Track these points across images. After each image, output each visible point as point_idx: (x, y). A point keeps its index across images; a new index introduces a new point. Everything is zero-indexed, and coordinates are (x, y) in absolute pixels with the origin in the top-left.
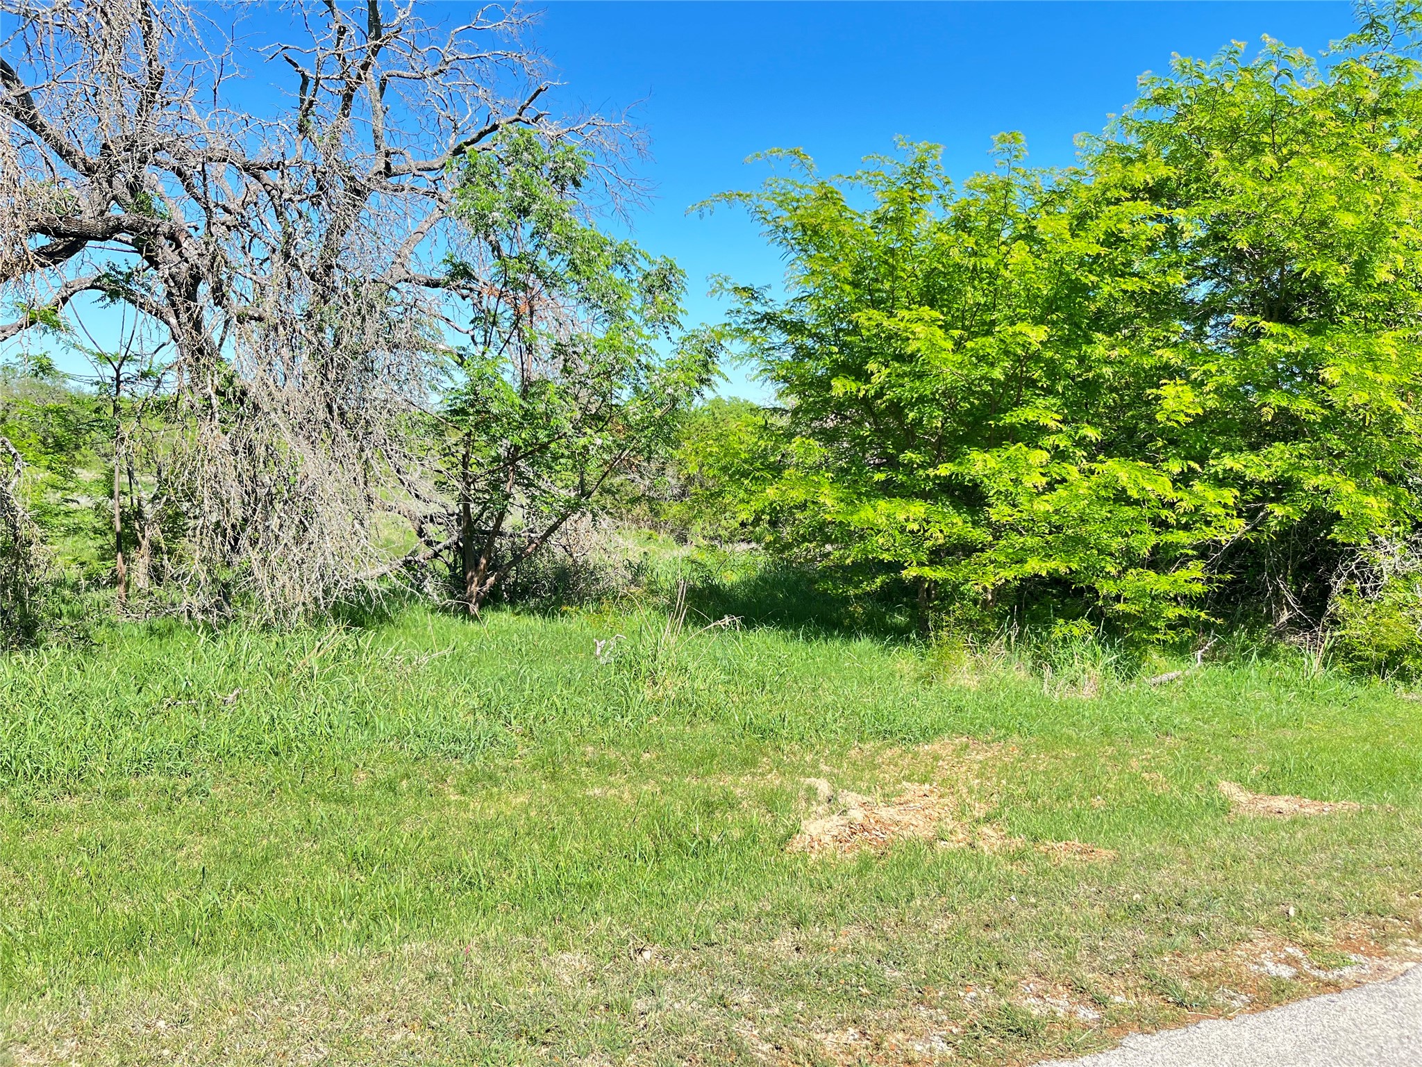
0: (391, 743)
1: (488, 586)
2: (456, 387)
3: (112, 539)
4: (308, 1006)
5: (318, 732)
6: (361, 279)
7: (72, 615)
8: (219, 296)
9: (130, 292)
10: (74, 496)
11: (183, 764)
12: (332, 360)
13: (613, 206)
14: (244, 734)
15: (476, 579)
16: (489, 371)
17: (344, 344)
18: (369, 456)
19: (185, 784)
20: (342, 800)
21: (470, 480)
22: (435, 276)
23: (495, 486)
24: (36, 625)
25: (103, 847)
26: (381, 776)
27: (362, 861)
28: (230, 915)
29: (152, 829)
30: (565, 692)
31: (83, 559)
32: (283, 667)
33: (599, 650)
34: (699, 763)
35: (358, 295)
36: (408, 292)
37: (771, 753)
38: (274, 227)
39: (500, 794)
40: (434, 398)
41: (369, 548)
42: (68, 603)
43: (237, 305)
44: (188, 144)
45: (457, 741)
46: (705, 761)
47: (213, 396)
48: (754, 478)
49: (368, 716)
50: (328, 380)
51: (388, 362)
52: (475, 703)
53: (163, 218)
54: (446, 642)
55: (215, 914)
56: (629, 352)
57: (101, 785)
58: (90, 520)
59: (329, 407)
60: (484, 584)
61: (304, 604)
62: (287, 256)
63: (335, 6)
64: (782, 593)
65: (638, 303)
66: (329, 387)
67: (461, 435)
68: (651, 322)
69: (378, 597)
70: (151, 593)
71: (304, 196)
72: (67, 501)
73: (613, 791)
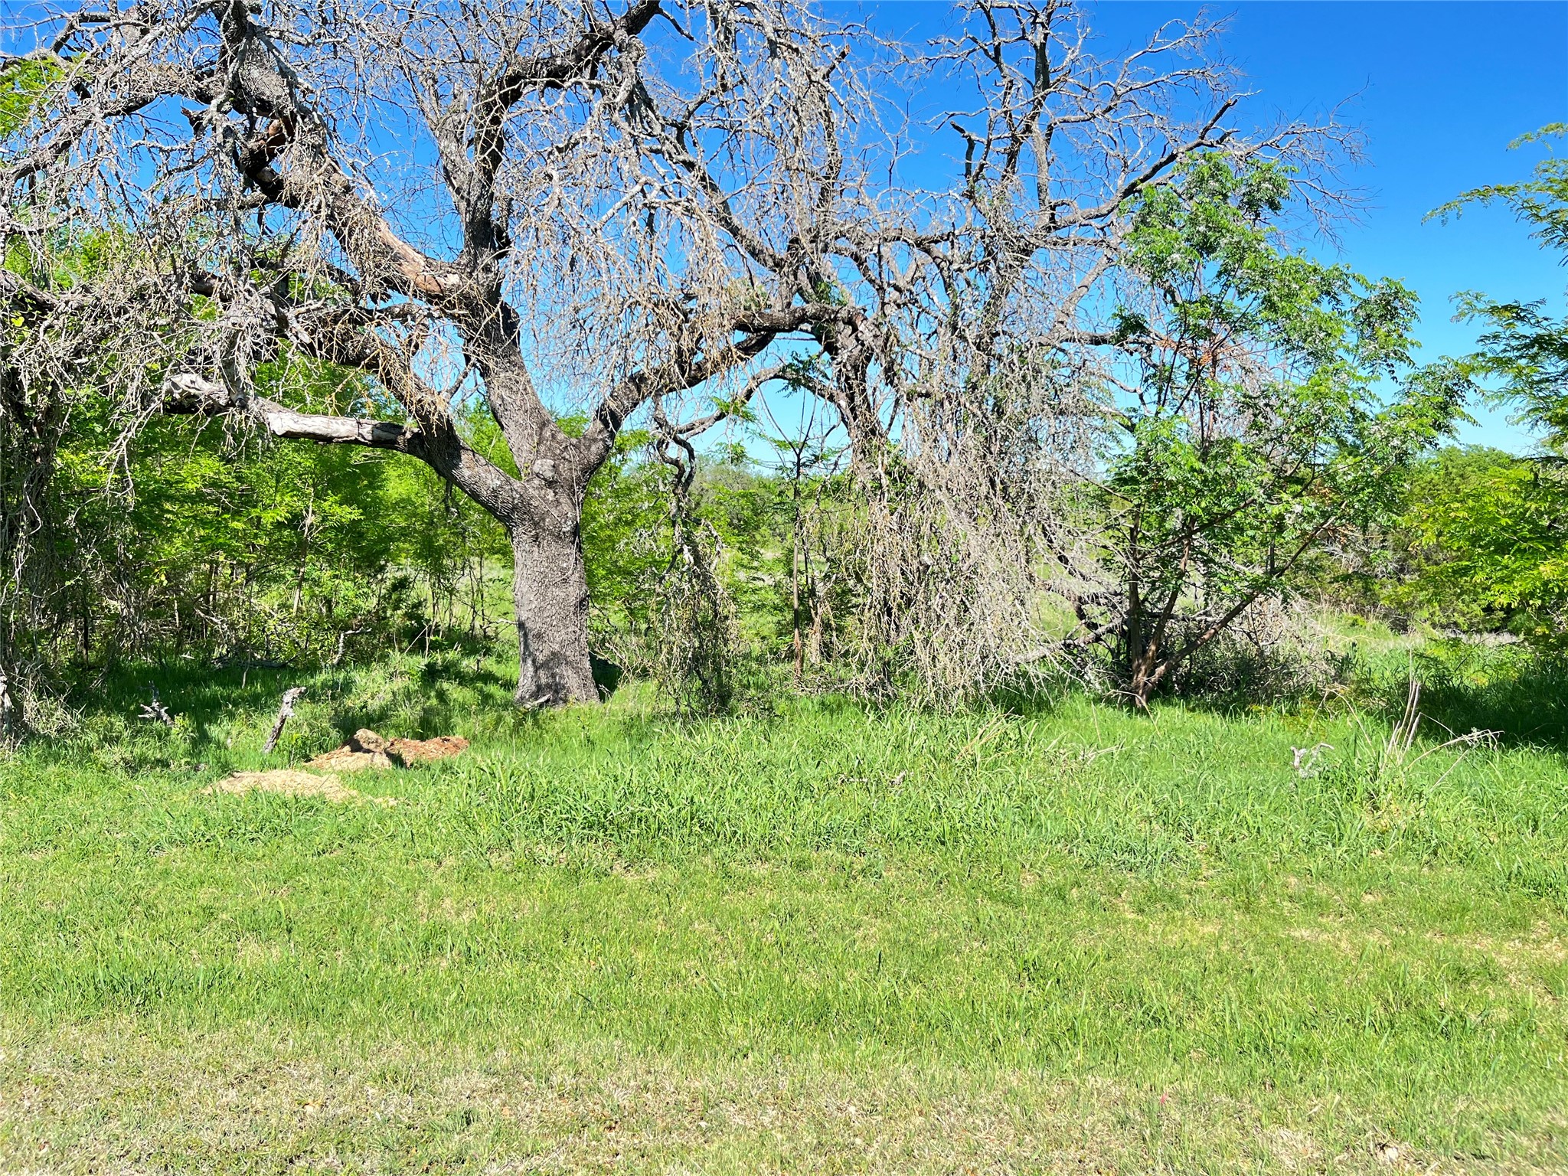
0: (1059, 846)
1: (1157, 675)
2: (1125, 453)
3: (789, 616)
4: (992, 1123)
5: (983, 825)
6: (1028, 344)
7: (759, 687)
8: (890, 375)
9: (809, 380)
10: (759, 575)
11: (857, 843)
12: (995, 432)
13: (1316, 226)
14: (912, 818)
15: (1143, 668)
16: (1164, 433)
17: (1008, 414)
18: (1032, 532)
19: (860, 863)
20: (1008, 901)
21: (1138, 557)
22: (1100, 333)
23: (1164, 562)
24: (730, 697)
25: (791, 916)
26: (1052, 882)
27: (1033, 971)
28: (907, 1008)
29: (832, 903)
30: (1257, 807)
31: (765, 633)
32: (946, 753)
33: (1297, 760)
34: (1444, 916)
35: (1023, 360)
36: (1076, 353)
37: (1550, 915)
38: (940, 301)
39: (1183, 919)
40: (1101, 466)
41: (1031, 631)
42: (753, 675)
43: (907, 384)
44: (865, 228)
45: (1132, 851)
46: (1452, 914)
47: (883, 475)
48: (1519, 550)
49: (1033, 812)
50: (991, 453)
51: (1053, 431)
52: (1150, 810)
53: (840, 303)
54: (1112, 737)
55: (893, 1002)
56: (1339, 398)
57: (787, 855)
58: (773, 598)
59: (992, 483)
60: (1151, 673)
61: (964, 687)
62: (954, 328)
63: (1002, 61)
64: (1554, 701)
65: (1352, 339)
66: (992, 461)
67: (1129, 506)
68: (1369, 360)
69: (1039, 683)
70: (822, 669)
71: (973, 264)
72: (754, 579)
73: (1325, 936)
